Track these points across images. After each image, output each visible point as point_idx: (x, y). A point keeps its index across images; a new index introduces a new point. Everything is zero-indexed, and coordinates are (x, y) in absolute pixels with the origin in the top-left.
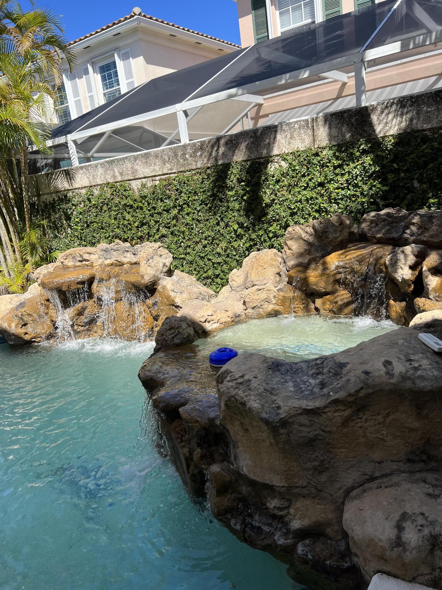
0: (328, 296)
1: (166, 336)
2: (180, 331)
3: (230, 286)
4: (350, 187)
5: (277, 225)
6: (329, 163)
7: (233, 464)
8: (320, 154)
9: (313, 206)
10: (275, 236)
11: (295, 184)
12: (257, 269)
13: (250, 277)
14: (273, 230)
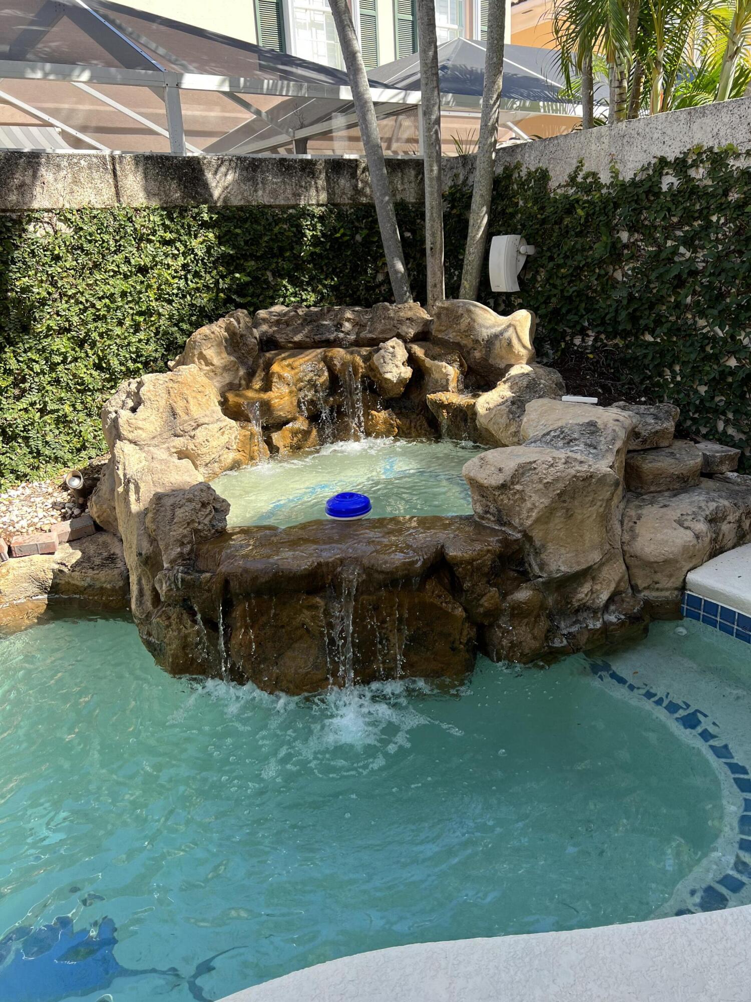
0: (290, 425)
1: (199, 523)
2: (218, 506)
3: (131, 441)
4: (190, 277)
5: (69, 339)
6: (154, 236)
7: (540, 577)
8: (134, 219)
9: (131, 305)
10: (64, 362)
11: (96, 266)
12: (195, 397)
13: (187, 414)
14: (63, 350)
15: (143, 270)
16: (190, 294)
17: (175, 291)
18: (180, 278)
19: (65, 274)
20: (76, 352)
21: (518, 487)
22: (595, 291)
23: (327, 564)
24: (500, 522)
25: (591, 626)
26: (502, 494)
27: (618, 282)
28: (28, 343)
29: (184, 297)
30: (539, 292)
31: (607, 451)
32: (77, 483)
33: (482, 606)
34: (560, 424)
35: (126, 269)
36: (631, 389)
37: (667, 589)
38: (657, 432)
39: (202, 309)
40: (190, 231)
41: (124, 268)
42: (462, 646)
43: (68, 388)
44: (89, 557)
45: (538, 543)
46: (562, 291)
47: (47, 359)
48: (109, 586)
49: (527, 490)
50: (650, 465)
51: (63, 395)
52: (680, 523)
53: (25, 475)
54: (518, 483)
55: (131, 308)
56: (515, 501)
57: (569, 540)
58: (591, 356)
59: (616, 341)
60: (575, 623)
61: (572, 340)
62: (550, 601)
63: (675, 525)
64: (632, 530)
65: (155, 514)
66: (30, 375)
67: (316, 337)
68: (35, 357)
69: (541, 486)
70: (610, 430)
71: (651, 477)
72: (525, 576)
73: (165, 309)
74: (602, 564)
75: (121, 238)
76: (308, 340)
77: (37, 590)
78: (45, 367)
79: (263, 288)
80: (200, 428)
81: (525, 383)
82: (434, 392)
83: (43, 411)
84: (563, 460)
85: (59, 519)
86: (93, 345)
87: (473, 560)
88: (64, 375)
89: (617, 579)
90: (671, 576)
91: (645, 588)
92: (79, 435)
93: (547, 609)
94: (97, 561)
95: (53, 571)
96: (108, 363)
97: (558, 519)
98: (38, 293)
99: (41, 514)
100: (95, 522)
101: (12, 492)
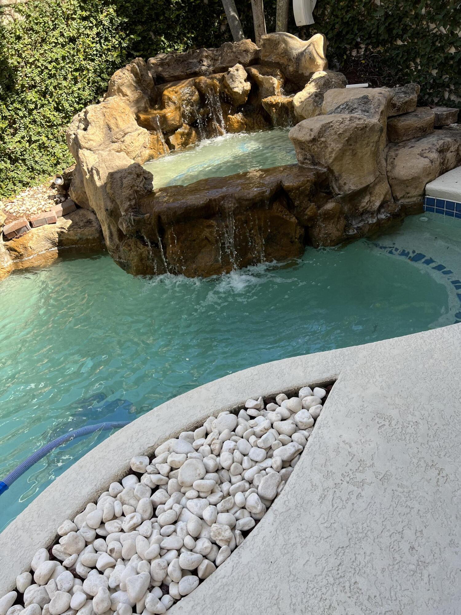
1: (137, 187)
2: (146, 176)
3: (87, 149)
4: (102, 41)
5: (36, 92)
6: (75, 15)
7: (339, 194)
8: (61, 5)
9: (69, 65)
10: (36, 108)
11: (43, 40)
12: (120, 116)
13: (118, 127)
14: (34, 100)
15: (72, 40)
16: (104, 54)
17: (95, 53)
18: (97, 43)
19: (25, 49)
20: (42, 100)
21: (323, 139)
22: (363, 15)
23: (215, 200)
24: (314, 163)
25: (370, 222)
26: (313, 145)
27: (377, 6)
28: (12, 97)
29: (101, 56)
30: (327, 23)
31: (375, 113)
32: (60, 182)
33: (306, 214)
34: (346, 100)
35: (62, 41)
36: (389, 80)
37: (414, 196)
38: (406, 102)
39: (113, 63)
40: (98, 9)
41: (61, 40)
42: (297, 240)
43: (42, 126)
44: (77, 223)
45: (337, 174)
46: (342, 19)
47: (25, 107)
48: (91, 238)
49: (328, 140)
50: (402, 123)
51: (40, 130)
52: (421, 155)
53: (28, 183)
54: (322, 137)
55: (70, 67)
56: (322, 149)
57: (355, 170)
58: (363, 62)
59: (378, 49)
60: (360, 221)
61: (350, 53)
62: (346, 209)
63: (418, 156)
64: (392, 163)
65: (111, 184)
66: (18, 118)
67: (187, 71)
68: (18, 106)
69: (336, 137)
70: (376, 100)
71: (403, 131)
72: (330, 195)
73: (91, 66)
74: (375, 184)
75: (55, 19)
76: (183, 74)
77: (51, 245)
78: (25, 112)
79: (149, 44)
80: (126, 136)
81: (322, 82)
82: (266, 97)
83: (30, 142)
84: (349, 119)
85: (54, 204)
86: (51, 95)
87: (300, 187)
88: (37, 117)
89: (384, 192)
90: (416, 188)
91: (401, 198)
92: (54, 155)
93: (344, 214)
94: (82, 224)
95: (58, 232)
96: (63, 106)
97: (347, 158)
98: (12, 63)
99: (43, 203)
100: (75, 203)
101: (23, 194)
